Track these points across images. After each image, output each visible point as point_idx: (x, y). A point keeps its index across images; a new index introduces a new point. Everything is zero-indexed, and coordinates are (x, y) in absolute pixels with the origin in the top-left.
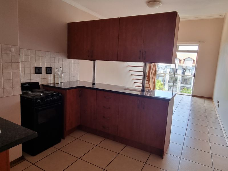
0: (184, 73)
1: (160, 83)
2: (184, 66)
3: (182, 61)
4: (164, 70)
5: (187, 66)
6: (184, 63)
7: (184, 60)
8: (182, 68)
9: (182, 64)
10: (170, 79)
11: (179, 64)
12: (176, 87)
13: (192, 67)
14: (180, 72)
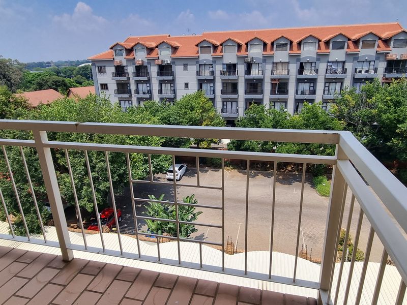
0: (248, 72)
1: (203, 99)
2: (247, 57)
3: (244, 46)
4: (211, 69)
5: (254, 56)
6: (246, 50)
7: (247, 44)
8: (245, 62)
9: (243, 53)
10: (223, 87)
11: (239, 54)
12: (237, 102)
13: (262, 58)
14: (241, 69)
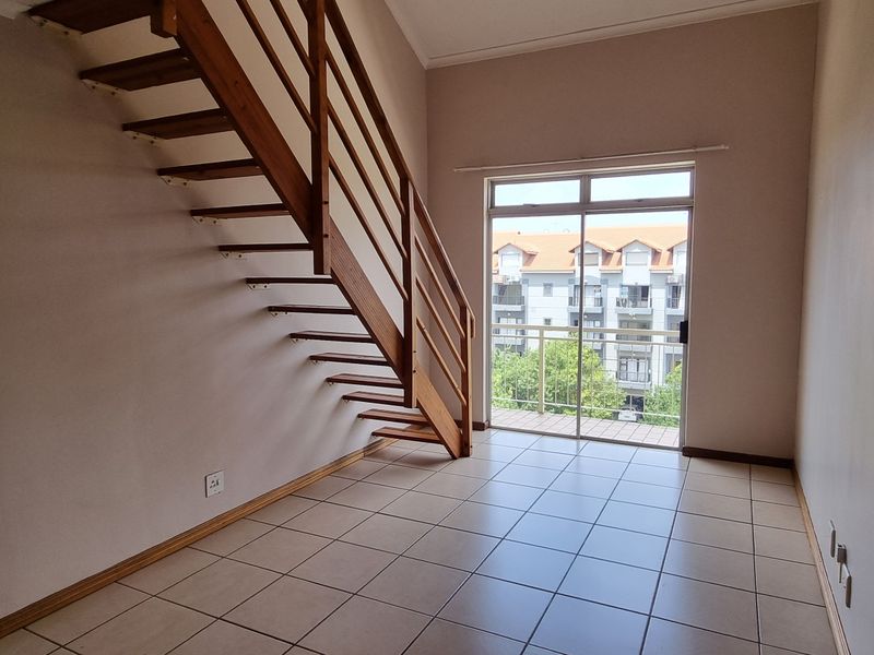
3: (665, 255)
8: (667, 284)
9: (663, 267)
11: (655, 267)
12: (649, 359)
14: (659, 295)
